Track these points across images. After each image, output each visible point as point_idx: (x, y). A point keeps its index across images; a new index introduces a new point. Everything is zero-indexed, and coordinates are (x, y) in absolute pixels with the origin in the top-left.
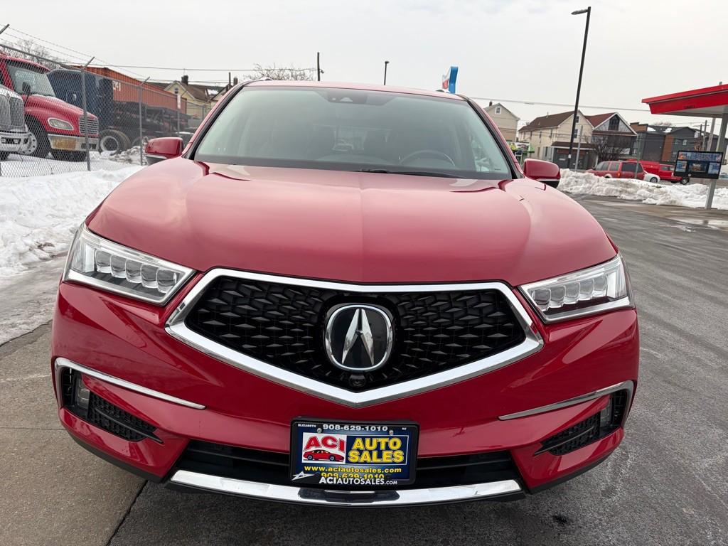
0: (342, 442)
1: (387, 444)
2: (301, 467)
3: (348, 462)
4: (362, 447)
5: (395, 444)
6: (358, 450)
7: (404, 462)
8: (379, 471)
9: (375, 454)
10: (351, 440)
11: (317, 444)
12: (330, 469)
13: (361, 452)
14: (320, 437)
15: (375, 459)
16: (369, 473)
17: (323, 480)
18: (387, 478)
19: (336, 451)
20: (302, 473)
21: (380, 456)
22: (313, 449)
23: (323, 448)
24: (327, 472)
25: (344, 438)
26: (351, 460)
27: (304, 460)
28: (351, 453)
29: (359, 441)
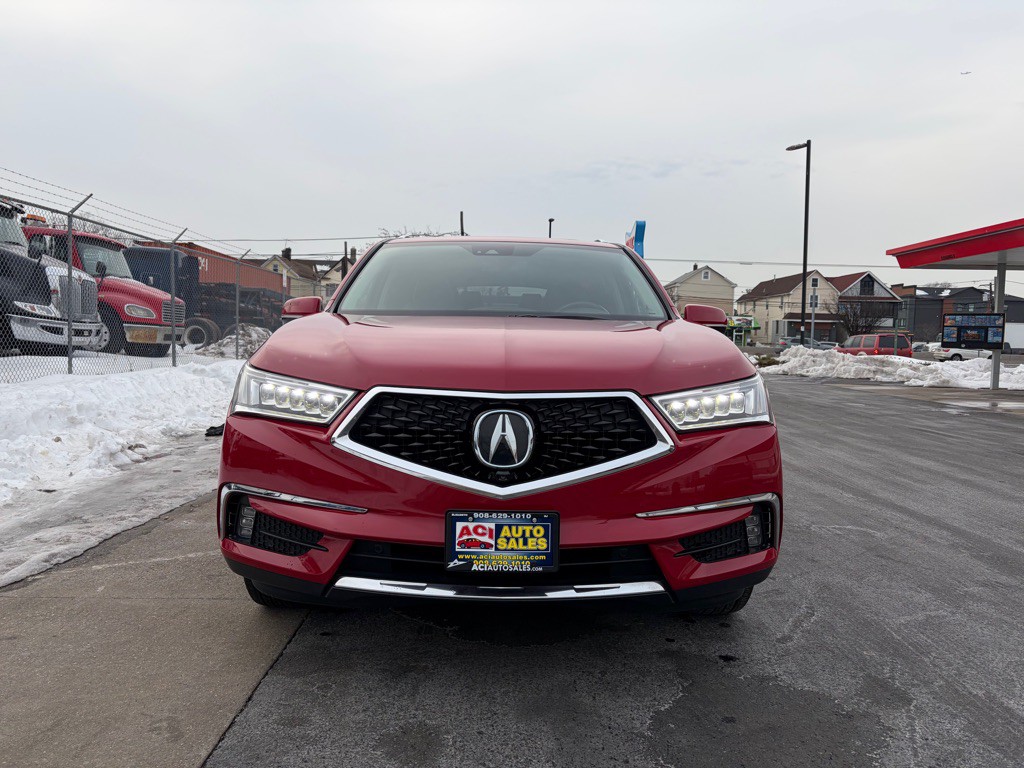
0: (491, 530)
1: (531, 531)
2: (455, 555)
3: (497, 549)
4: (509, 535)
5: (538, 532)
6: (506, 537)
7: (547, 549)
8: (526, 558)
9: (521, 541)
10: (499, 528)
11: (469, 533)
12: (481, 557)
13: (508, 539)
14: (471, 526)
15: (521, 546)
16: (516, 560)
17: (474, 568)
18: (533, 564)
19: (485, 539)
20: (456, 561)
21: (525, 543)
22: (465, 537)
23: (474, 536)
24: (479, 560)
25: (492, 526)
26: (499, 547)
27: (458, 549)
28: (499, 541)
29: (506, 528)
